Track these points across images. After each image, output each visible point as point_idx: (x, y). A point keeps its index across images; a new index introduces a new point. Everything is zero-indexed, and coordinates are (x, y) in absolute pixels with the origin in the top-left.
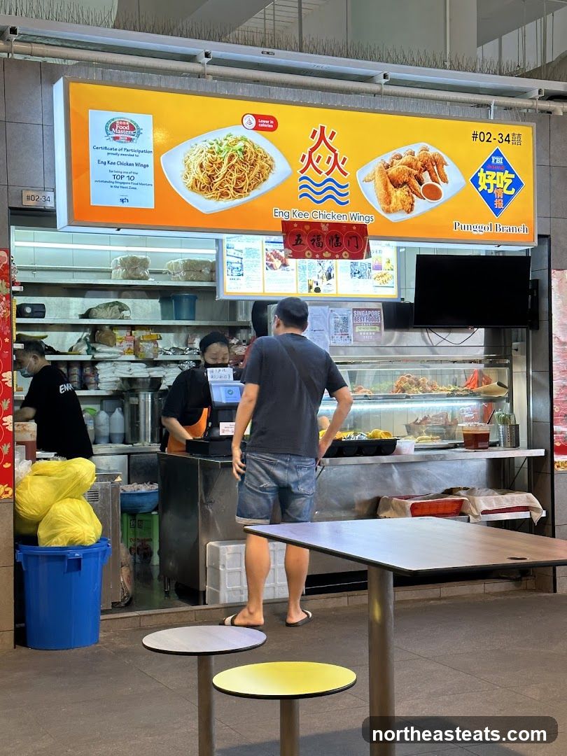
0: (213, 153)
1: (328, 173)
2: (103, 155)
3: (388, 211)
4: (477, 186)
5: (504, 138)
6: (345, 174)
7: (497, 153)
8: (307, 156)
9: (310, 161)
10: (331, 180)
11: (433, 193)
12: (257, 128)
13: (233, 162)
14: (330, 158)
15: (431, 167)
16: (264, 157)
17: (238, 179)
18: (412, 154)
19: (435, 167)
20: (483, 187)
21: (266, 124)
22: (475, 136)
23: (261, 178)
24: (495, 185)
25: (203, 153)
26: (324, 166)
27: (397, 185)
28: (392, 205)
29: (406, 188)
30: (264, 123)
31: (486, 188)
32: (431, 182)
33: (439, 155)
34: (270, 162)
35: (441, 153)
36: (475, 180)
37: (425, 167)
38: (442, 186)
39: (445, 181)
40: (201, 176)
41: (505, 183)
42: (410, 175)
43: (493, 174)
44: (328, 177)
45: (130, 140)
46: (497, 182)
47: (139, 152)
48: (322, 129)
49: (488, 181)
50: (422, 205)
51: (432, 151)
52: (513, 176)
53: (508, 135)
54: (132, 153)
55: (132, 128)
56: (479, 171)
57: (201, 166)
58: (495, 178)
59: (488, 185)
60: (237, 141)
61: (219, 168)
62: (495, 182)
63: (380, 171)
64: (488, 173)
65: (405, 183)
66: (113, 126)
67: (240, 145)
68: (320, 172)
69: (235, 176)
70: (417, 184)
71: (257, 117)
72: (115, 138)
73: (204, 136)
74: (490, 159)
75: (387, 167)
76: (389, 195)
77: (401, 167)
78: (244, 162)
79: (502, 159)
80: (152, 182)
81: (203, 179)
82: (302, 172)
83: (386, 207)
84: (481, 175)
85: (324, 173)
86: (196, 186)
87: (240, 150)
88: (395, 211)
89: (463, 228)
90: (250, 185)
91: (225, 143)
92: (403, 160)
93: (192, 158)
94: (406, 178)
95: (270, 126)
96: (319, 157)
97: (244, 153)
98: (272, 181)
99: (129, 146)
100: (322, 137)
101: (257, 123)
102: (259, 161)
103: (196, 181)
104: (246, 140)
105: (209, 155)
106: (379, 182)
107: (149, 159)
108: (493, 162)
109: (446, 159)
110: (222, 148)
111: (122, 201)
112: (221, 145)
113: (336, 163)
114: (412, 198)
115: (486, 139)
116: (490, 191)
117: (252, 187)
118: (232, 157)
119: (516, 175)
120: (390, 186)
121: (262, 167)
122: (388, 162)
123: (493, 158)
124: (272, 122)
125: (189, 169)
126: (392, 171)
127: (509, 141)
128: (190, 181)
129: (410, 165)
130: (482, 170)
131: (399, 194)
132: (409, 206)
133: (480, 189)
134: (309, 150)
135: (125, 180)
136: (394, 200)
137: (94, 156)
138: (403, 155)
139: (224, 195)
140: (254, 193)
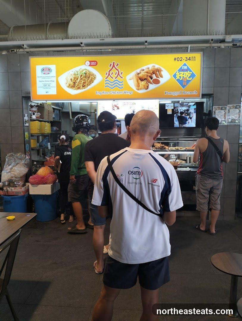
0: (75, 75)
1: (115, 78)
2: (40, 79)
3: (138, 90)
4: (175, 78)
5: (188, 59)
6: (122, 78)
7: (185, 65)
8: (108, 73)
9: (109, 74)
10: (117, 80)
11: (157, 82)
12: (90, 65)
13: (82, 77)
14: (116, 73)
15: (156, 72)
16: (93, 75)
17: (84, 83)
18: (149, 68)
19: (158, 72)
20: (178, 78)
21: (94, 64)
22: (175, 59)
23: (92, 81)
24: (183, 77)
25: (72, 76)
26: (114, 76)
27: (142, 80)
28: (140, 87)
29: (145, 81)
30: (92, 63)
31: (179, 78)
32: (156, 78)
33: (160, 68)
34: (95, 76)
35: (160, 67)
36: (175, 76)
37: (153, 73)
38: (160, 79)
39: (162, 77)
40: (71, 83)
41: (187, 76)
42: (147, 76)
43: (183, 73)
44: (116, 79)
45: (49, 73)
46: (184, 76)
47: (51, 77)
48: (114, 63)
49: (180, 76)
50: (152, 87)
51: (157, 66)
52: (191, 73)
53: (190, 58)
54: (49, 78)
55: (49, 70)
56: (176, 72)
57: (71, 79)
58: (183, 74)
59: (180, 77)
60: (83, 70)
61: (77, 80)
62: (183, 76)
63: (136, 75)
64: (180, 72)
65: (145, 79)
66: (43, 70)
67: (84, 71)
68: (113, 78)
69: (83, 82)
70: (150, 79)
71: (90, 62)
72: (44, 74)
73: (72, 70)
74: (182, 67)
75: (138, 74)
76: (139, 84)
77: (143, 73)
78: (86, 77)
79: (187, 67)
80: (55, 86)
81: (72, 83)
82: (106, 78)
83: (138, 88)
84: (178, 73)
85: (114, 78)
86: (70, 86)
87: (84, 73)
88: (141, 89)
89: (169, 93)
90: (88, 84)
91: (79, 71)
92: (145, 71)
93: (68, 77)
94: (146, 77)
95: (95, 64)
96: (112, 73)
97: (86, 74)
98: (96, 82)
99: (48, 75)
100: (114, 66)
101: (90, 63)
102: (91, 76)
103: (70, 85)
104: (86, 70)
105: (74, 76)
106: (135, 79)
107: (54, 79)
108: (183, 68)
109: (162, 69)
110: (78, 73)
111: (47, 92)
112: (78, 72)
113: (118, 74)
114: (148, 84)
115: (180, 60)
116: (181, 79)
117: (88, 85)
118: (81, 76)
119: (193, 73)
120: (139, 81)
121: (92, 78)
122: (139, 72)
123: (183, 67)
124: (95, 63)
125: (67, 81)
126: (140, 75)
127: (190, 60)
128: (68, 85)
129: (147, 73)
130: (178, 72)
131: (143, 83)
132: (147, 87)
133: (177, 79)
134: (109, 71)
135: (47, 86)
136: (141, 85)
137: (38, 79)
138: (145, 69)
139: (79, 88)
140: (89, 87)
